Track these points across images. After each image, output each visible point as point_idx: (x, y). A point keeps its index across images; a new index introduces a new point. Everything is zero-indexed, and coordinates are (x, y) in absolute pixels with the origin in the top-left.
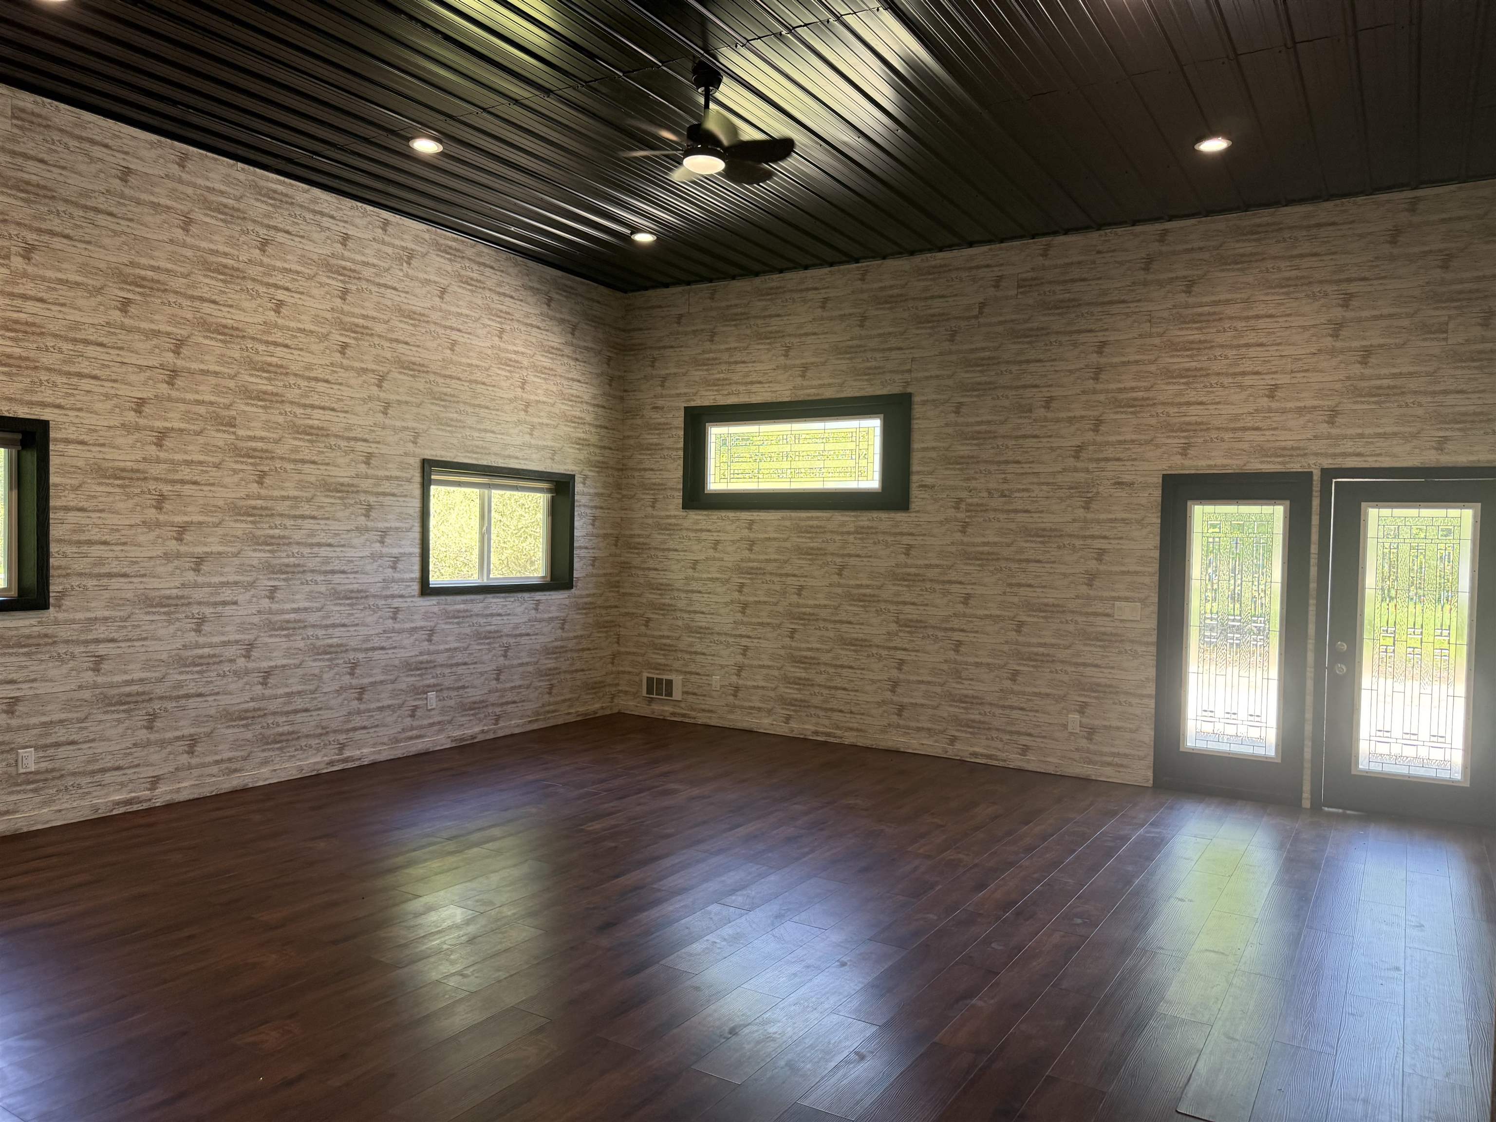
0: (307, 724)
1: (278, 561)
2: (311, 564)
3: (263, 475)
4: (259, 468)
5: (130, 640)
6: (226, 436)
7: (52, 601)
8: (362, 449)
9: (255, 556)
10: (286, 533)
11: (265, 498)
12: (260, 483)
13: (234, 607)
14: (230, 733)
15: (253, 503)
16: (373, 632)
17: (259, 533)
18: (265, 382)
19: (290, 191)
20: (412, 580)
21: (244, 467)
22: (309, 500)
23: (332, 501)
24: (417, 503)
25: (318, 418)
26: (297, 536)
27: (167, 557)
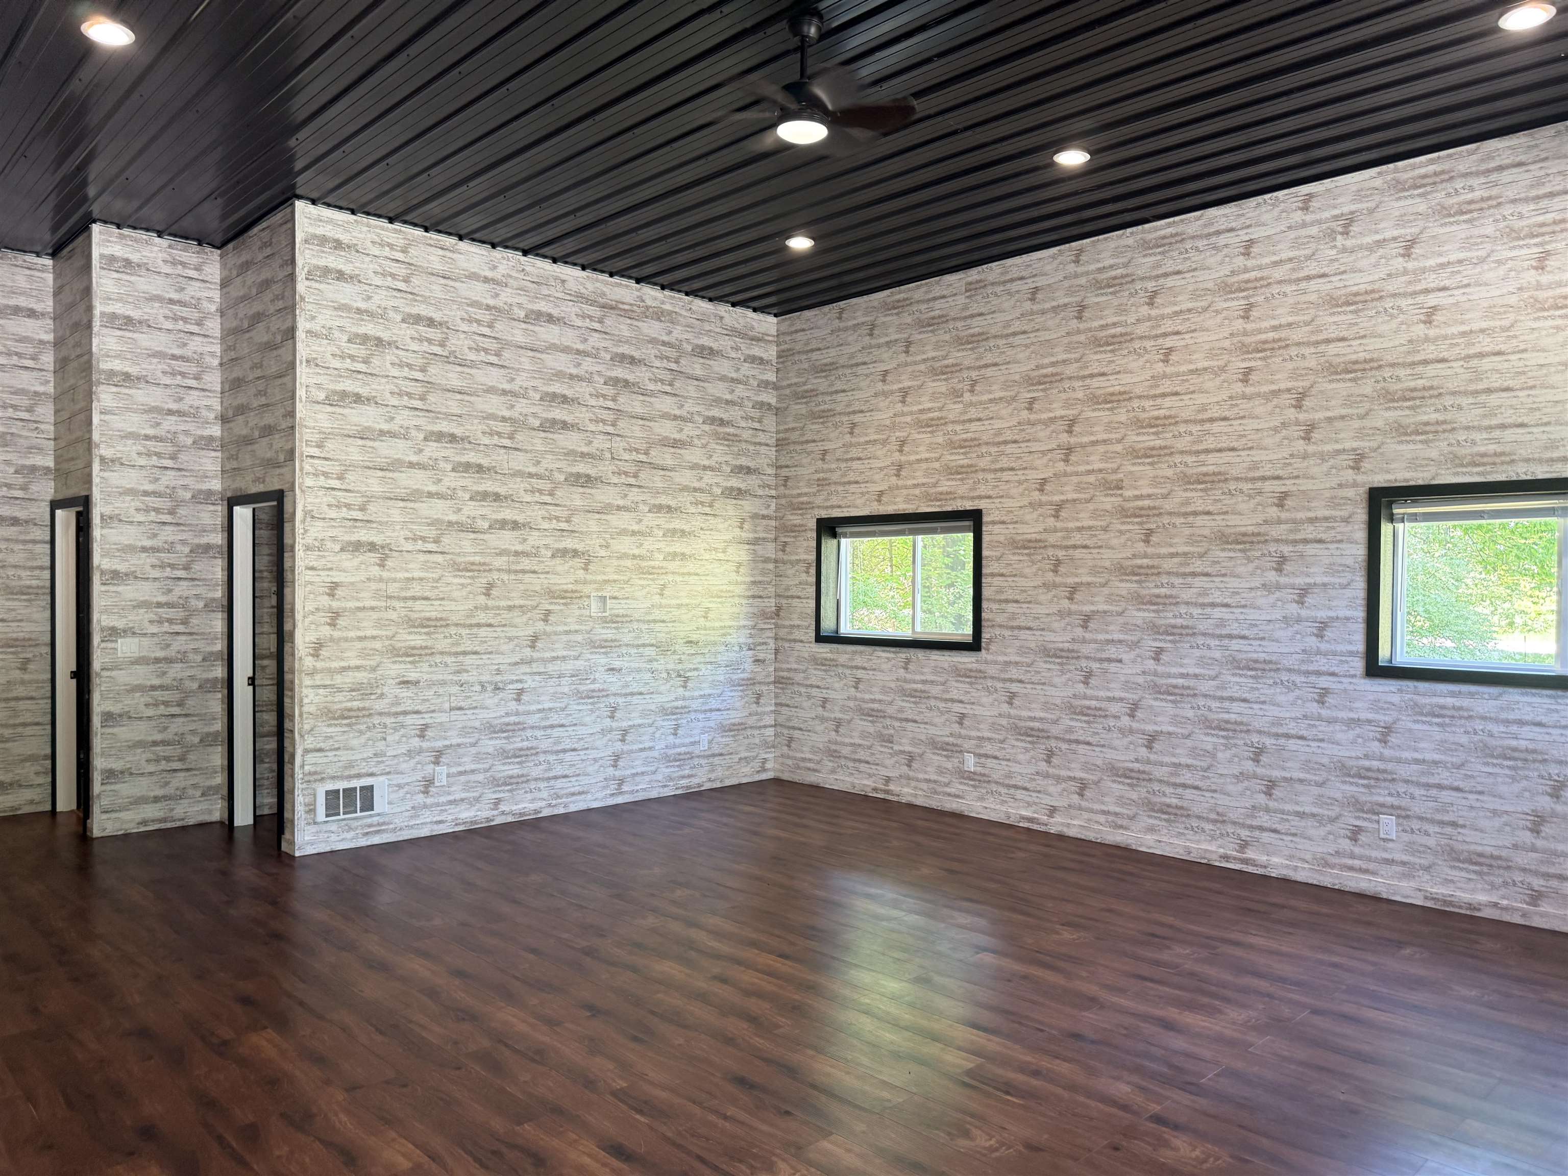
0: (1200, 803)
1: (1162, 622)
2: (1202, 627)
3: (1149, 533)
4: (1146, 526)
5: (1033, 683)
6: (1113, 499)
7: (983, 645)
8: (1271, 489)
9: (1140, 616)
10: (1174, 592)
11: (1152, 557)
12: (1147, 541)
13: (1119, 665)
14: (1118, 788)
15: (1139, 562)
16: (1288, 715)
17: (1144, 592)
18: (1153, 437)
19: (1179, 229)
20: (1351, 654)
21: (1130, 527)
22: (1201, 556)
23: (1232, 554)
24: (1360, 551)
25: (1213, 464)
26: (1186, 595)
27: (1061, 614)
